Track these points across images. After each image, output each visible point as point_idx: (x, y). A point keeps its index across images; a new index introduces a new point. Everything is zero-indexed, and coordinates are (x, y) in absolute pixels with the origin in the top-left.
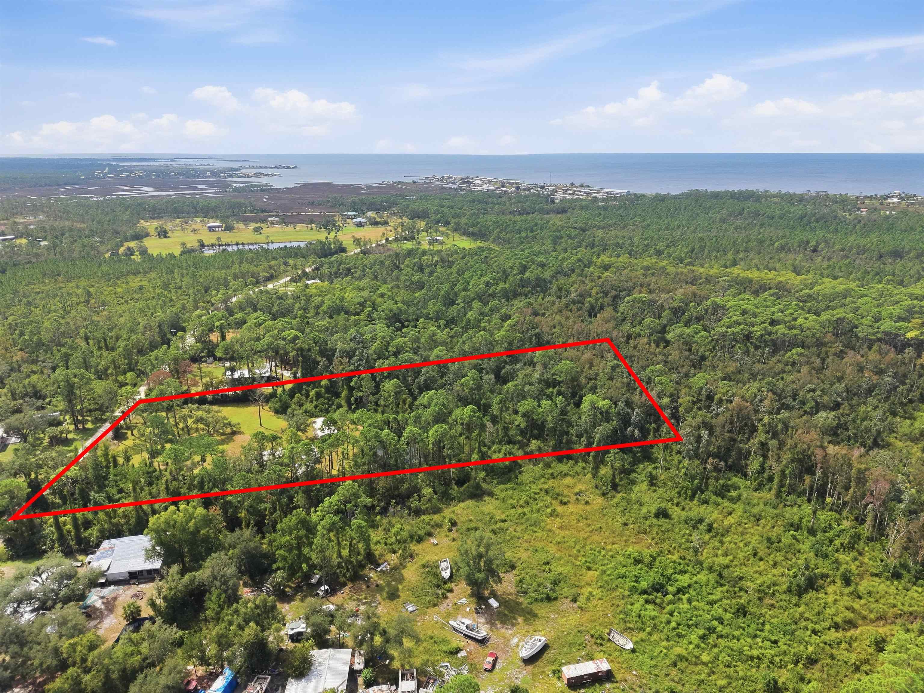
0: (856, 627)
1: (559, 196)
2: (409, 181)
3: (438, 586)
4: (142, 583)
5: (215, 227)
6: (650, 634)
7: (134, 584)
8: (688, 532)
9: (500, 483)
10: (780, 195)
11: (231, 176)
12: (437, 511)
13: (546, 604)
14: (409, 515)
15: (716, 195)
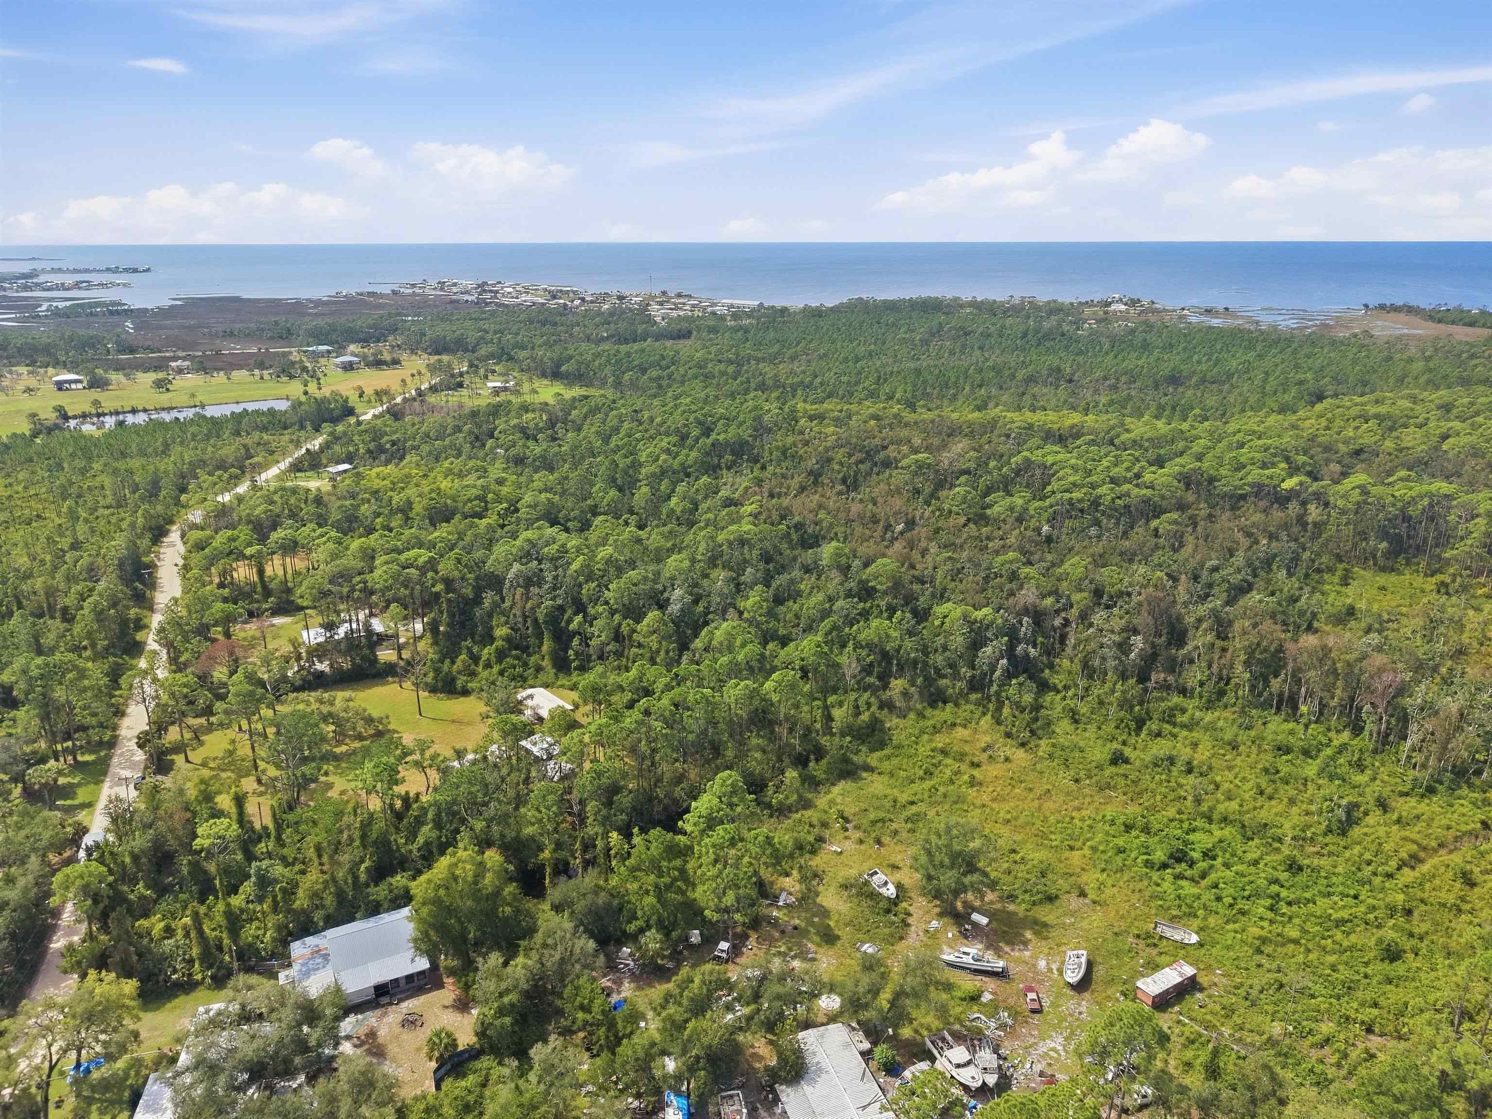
0: (1421, 861)
1: (656, 312)
2: (386, 290)
3: (888, 911)
4: (400, 1001)
5: (70, 382)
6: (1205, 919)
7: (391, 1004)
8: (1164, 777)
9: (872, 750)
10: (975, 304)
11: (26, 288)
12: (807, 805)
13: (1049, 906)
14: (771, 816)
15: (892, 306)
